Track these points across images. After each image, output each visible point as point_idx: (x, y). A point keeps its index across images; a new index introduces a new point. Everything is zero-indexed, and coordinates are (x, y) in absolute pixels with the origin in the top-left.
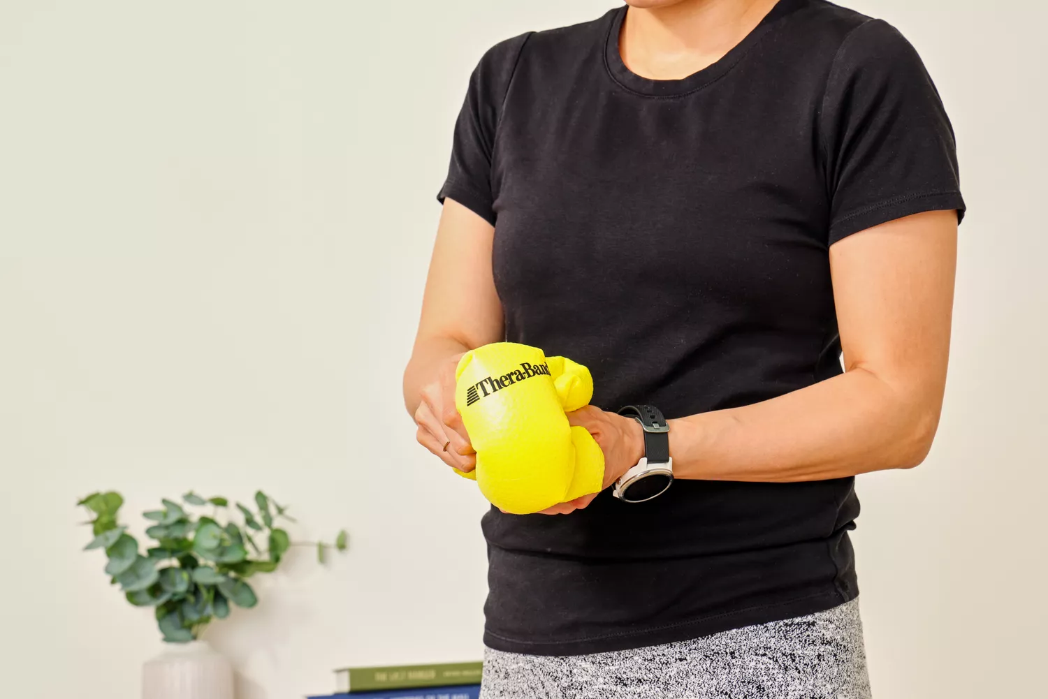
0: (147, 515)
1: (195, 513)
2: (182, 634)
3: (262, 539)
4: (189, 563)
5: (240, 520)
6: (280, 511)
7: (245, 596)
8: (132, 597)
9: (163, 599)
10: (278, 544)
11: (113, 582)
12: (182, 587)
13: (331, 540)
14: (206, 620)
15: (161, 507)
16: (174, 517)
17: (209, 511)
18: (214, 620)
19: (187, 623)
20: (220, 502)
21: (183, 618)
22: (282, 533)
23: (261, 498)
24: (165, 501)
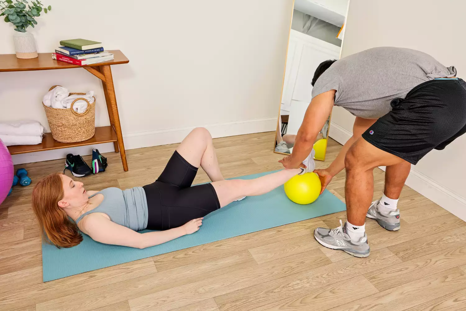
6: (40, 3)
7: (34, 22)
10: (39, 11)
13: (47, 8)
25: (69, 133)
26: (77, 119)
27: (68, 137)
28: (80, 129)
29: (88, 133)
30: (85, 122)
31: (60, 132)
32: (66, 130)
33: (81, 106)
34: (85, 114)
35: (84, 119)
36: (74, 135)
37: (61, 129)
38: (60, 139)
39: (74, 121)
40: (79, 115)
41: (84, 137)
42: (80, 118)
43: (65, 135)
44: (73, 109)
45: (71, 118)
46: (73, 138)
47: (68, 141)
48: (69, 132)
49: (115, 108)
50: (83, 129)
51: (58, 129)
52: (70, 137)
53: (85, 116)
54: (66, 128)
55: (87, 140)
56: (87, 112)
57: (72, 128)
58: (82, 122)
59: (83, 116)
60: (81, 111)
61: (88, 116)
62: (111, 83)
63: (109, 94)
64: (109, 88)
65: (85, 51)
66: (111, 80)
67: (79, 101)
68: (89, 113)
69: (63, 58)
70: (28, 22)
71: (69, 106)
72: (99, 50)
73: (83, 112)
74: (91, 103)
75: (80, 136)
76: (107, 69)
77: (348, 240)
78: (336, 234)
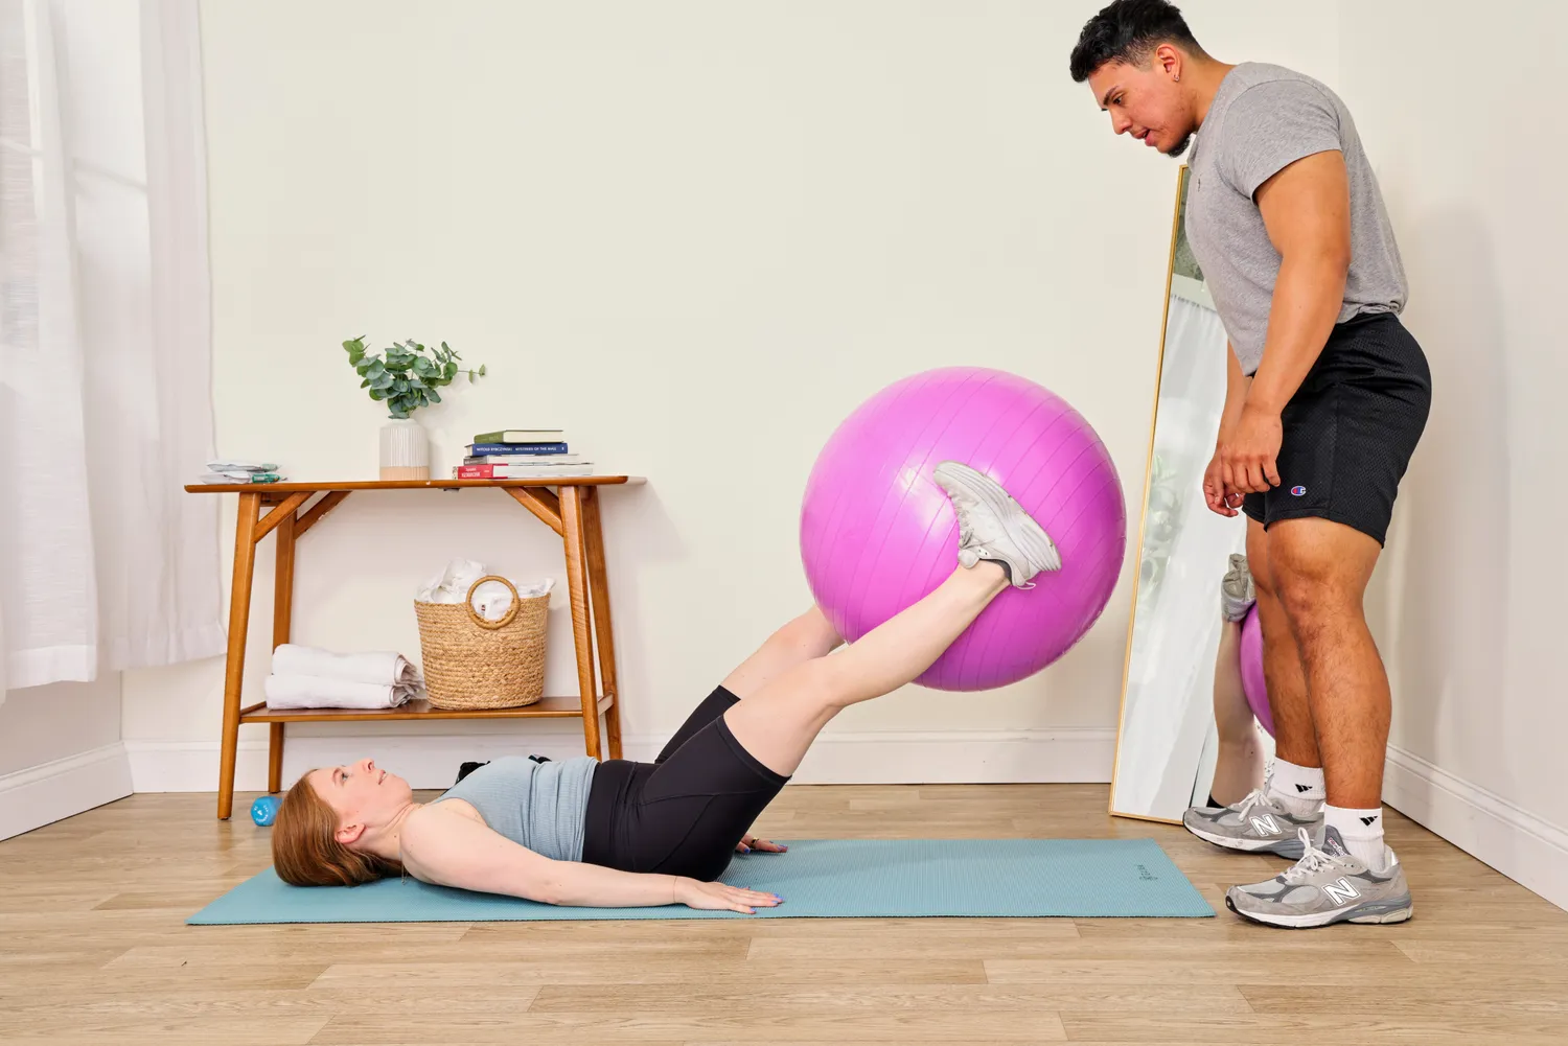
0: (386, 350)
1: (411, 350)
2: (402, 414)
3: (442, 366)
4: (404, 378)
5: (432, 357)
6: (453, 354)
7: (434, 397)
8: (375, 395)
9: (393, 396)
10: (450, 372)
11: (364, 385)
12: (404, 390)
13: (476, 370)
14: (414, 408)
15: (394, 347)
16: (401, 353)
17: (414, 352)
18: (419, 408)
19: (405, 409)
20: (420, 348)
21: (403, 405)
22: (456, 365)
23: (444, 344)
24: (395, 344)
25: (457, 679)
26: (479, 636)
27: (455, 689)
28: (486, 668)
29: (508, 687)
30: (501, 651)
31: (438, 676)
32: (451, 668)
33: (494, 603)
34: (506, 621)
35: (501, 640)
36: (470, 684)
37: (441, 664)
38: (437, 696)
39: (472, 643)
40: (488, 626)
41: (496, 697)
42: (490, 633)
43: (448, 683)
44: (473, 610)
45: (467, 632)
46: (466, 695)
47: (455, 704)
48: (457, 676)
49: (583, 611)
50: (497, 670)
51: (434, 666)
52: (460, 690)
53: (502, 630)
54: (452, 663)
55: (504, 706)
56: (508, 619)
57: (465, 663)
58: (493, 648)
59: (498, 629)
60: (493, 615)
61: (513, 634)
62: (576, 538)
63: (569, 569)
64: (571, 551)
65: (515, 448)
66: (577, 530)
67: (490, 585)
68: (518, 626)
69: (468, 470)
70: (415, 392)
71: (463, 599)
72: (554, 449)
73: (498, 617)
74: (524, 595)
75: (487, 690)
76: (569, 499)
77: (1361, 872)
78: (1310, 873)
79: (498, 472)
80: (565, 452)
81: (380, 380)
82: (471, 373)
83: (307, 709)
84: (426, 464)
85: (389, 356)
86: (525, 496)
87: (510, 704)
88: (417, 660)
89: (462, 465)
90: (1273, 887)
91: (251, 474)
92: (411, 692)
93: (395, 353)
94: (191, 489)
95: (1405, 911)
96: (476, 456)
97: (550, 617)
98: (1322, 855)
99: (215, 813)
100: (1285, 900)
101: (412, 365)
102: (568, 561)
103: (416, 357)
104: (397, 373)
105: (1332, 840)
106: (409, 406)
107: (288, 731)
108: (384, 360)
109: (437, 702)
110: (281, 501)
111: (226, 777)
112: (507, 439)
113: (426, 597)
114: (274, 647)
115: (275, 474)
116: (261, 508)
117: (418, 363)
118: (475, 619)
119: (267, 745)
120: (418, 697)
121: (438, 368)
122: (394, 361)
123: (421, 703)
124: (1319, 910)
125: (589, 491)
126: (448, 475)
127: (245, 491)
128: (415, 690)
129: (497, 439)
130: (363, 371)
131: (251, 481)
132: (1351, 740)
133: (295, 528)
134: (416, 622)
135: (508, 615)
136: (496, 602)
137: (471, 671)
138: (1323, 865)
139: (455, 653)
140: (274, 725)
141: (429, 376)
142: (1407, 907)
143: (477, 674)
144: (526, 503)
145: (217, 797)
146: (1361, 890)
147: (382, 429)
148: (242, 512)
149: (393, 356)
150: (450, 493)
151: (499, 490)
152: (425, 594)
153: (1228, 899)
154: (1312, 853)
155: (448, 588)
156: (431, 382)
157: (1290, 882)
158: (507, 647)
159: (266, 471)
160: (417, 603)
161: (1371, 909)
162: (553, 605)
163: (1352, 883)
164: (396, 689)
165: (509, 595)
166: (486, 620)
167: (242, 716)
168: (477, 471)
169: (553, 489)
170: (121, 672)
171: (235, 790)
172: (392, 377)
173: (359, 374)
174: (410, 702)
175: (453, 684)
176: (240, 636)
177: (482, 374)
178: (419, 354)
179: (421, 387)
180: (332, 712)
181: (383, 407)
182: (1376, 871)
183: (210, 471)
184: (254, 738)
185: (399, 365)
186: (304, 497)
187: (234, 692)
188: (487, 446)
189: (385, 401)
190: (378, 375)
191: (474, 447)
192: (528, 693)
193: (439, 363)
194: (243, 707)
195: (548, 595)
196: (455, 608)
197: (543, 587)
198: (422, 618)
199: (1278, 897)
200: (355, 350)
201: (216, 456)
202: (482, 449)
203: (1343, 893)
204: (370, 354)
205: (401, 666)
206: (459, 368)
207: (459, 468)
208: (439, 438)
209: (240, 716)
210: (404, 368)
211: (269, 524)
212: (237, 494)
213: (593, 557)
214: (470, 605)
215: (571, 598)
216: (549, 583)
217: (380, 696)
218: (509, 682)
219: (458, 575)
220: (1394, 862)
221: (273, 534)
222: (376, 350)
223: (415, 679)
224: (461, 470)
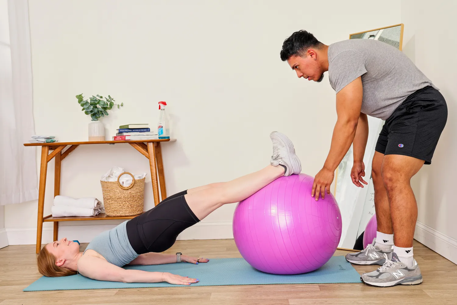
0: (90, 98)
1: (98, 98)
2: (95, 119)
3: (109, 103)
4: (96, 107)
5: (105, 100)
6: (112, 99)
7: (106, 113)
8: (87, 113)
9: (92, 114)
10: (111, 105)
11: (83, 110)
12: (96, 111)
13: (120, 104)
14: (100, 117)
16: (94, 99)
17: (99, 99)
19: (96, 117)
20: (101, 97)
21: (96, 116)
22: (113, 103)
23: (109, 96)
24: (93, 96)
25: (115, 206)
26: (122, 192)
27: (114, 210)
28: (124, 203)
29: (132, 209)
30: (129, 197)
31: (109, 206)
32: (113, 203)
33: (126, 181)
34: (130, 187)
35: (129, 193)
36: (119, 208)
37: (109, 201)
38: (108, 212)
39: (119, 194)
40: (124, 188)
41: (128, 212)
42: (125, 191)
43: (112, 208)
44: (120, 183)
45: (118, 191)
46: (118, 211)
47: (114, 215)
49: (156, 183)
50: (128, 203)
51: (107, 202)
52: (116, 210)
53: (129, 190)
54: (113, 201)
55: (130, 215)
56: (131, 186)
57: (117, 201)
58: (126, 196)
59: (128, 190)
60: (126, 185)
61: (133, 191)
62: (153, 159)
63: (151, 170)
64: (152, 164)
65: (133, 130)
66: (153, 157)
67: (125, 175)
68: (134, 188)
69: (117, 137)
70: (100, 112)
71: (116, 180)
72: (145, 130)
73: (128, 186)
74: (137, 178)
75: (125, 210)
76: (151, 146)
77: (404, 267)
78: (388, 268)
79: (127, 138)
80: (149, 131)
81: (88, 108)
82: (118, 105)
83: (65, 217)
84: (104, 136)
85: (91, 100)
86: (136, 146)
87: (132, 214)
88: (101, 200)
89: (115, 136)
90: (375, 273)
91: (46, 140)
92: (100, 210)
93: (93, 99)
94: (26, 145)
95: (420, 280)
96: (120, 133)
97: (145, 185)
98: (392, 262)
99: (35, 252)
100: (380, 277)
101: (98, 103)
102: (150, 167)
103: (100, 100)
104: (94, 106)
105: (394, 257)
106: (98, 117)
107: (60, 224)
108: (89, 101)
109: (108, 214)
110: (56, 148)
111: (39, 240)
112: (130, 127)
113: (104, 179)
114: (55, 197)
115: (54, 139)
116: (49, 151)
117: (100, 102)
118: (120, 187)
119: (52, 229)
120: (102, 212)
121: (107, 104)
122: (93, 102)
123: (103, 214)
124: (391, 280)
125: (157, 144)
126: (111, 139)
127: (44, 145)
128: (101, 210)
129: (127, 127)
130: (82, 105)
131: (46, 142)
132: (403, 226)
133: (61, 157)
134: (101, 188)
135: (131, 185)
136: (127, 181)
137: (119, 203)
138: (392, 265)
139: (114, 198)
140: (55, 223)
141: (104, 106)
142: (421, 279)
143: (121, 204)
144: (137, 148)
145: (36, 246)
146: (405, 273)
147: (89, 124)
148: (43, 152)
149: (92, 100)
150: (112, 145)
151: (128, 144)
152: (104, 178)
153: (361, 278)
154: (388, 262)
155: (111, 176)
156: (105, 108)
157: (381, 271)
158: (131, 196)
159: (51, 138)
160: (101, 181)
161: (408, 280)
162: (146, 181)
163: (401, 271)
164: (95, 210)
165: (131, 178)
166: (124, 187)
167: (44, 220)
168: (120, 138)
169: (146, 143)
170: (4, 206)
171: (42, 244)
172: (92, 107)
173: (81, 106)
174: (99, 214)
175: (113, 208)
176: (43, 193)
177: (122, 106)
178: (101, 99)
179: (102, 110)
180: (74, 218)
181: (89, 117)
182: (410, 267)
183: (32, 139)
184: (48, 227)
185: (94, 103)
186: (63, 148)
187: (41, 212)
188: (124, 129)
189: (90, 115)
190: (87, 106)
191: (119, 130)
192: (139, 210)
193: (107, 102)
194: (44, 216)
195: (145, 178)
196: (114, 183)
197: (143, 176)
198: (103, 186)
199: (377, 277)
200: (80, 98)
201: (35, 134)
202: (122, 131)
203: (399, 274)
204: (84, 99)
205: (96, 202)
206: (114, 104)
207: (115, 137)
208: (108, 127)
209: (43, 220)
210: (96, 104)
211: (52, 156)
212: (41, 146)
213: (159, 166)
214: (119, 182)
215: (152, 179)
216: (145, 174)
217: (90, 212)
218: (132, 207)
219: (115, 172)
220: (416, 264)
221: (54, 158)
222: (87, 98)
223: (101, 206)
224: (115, 138)
